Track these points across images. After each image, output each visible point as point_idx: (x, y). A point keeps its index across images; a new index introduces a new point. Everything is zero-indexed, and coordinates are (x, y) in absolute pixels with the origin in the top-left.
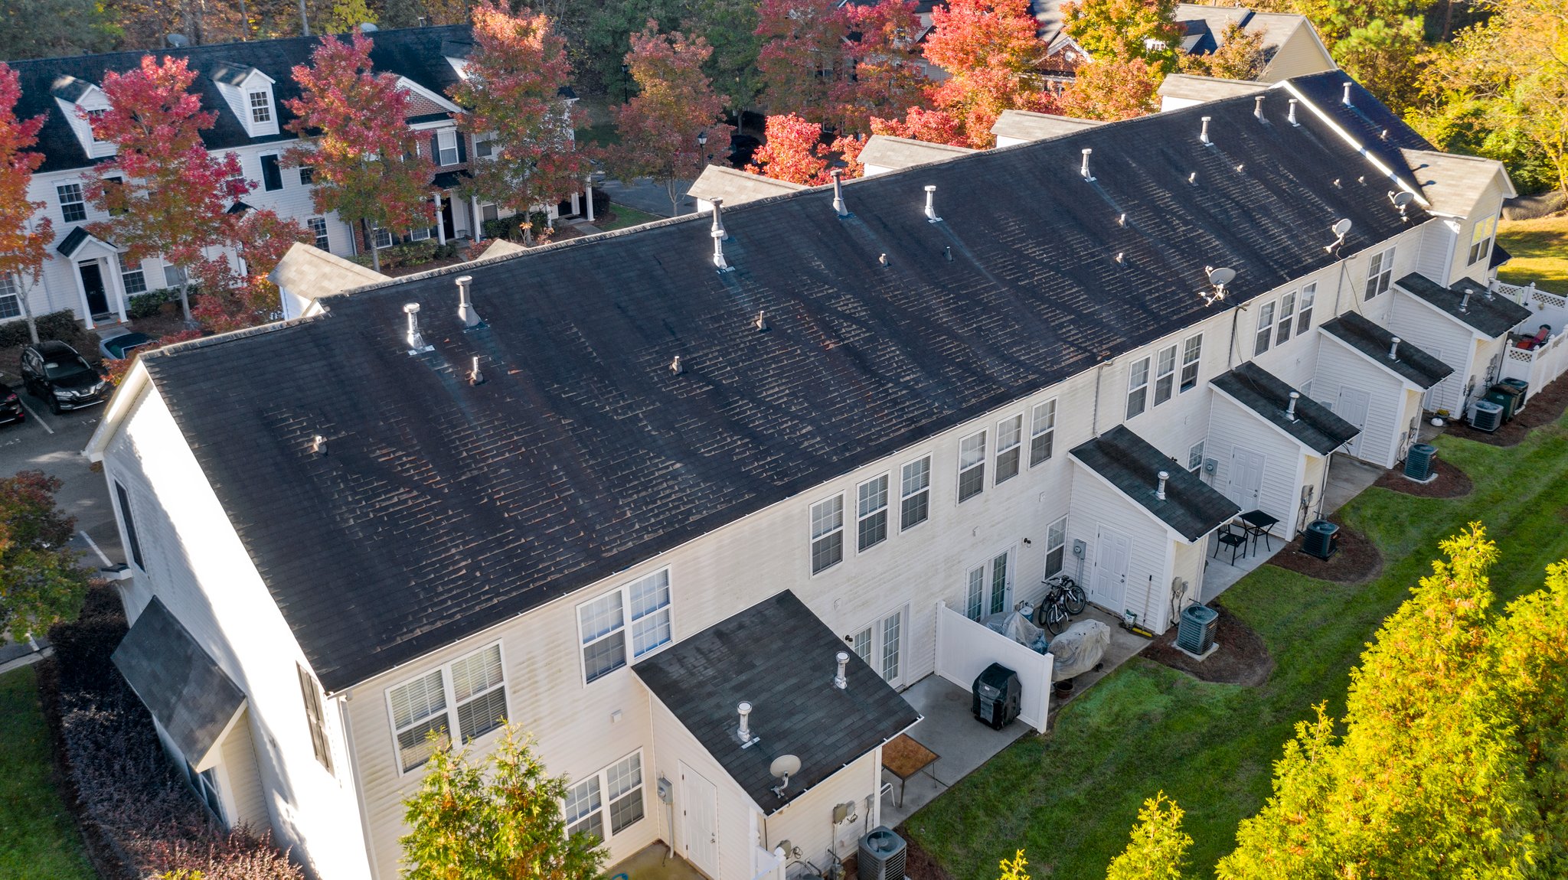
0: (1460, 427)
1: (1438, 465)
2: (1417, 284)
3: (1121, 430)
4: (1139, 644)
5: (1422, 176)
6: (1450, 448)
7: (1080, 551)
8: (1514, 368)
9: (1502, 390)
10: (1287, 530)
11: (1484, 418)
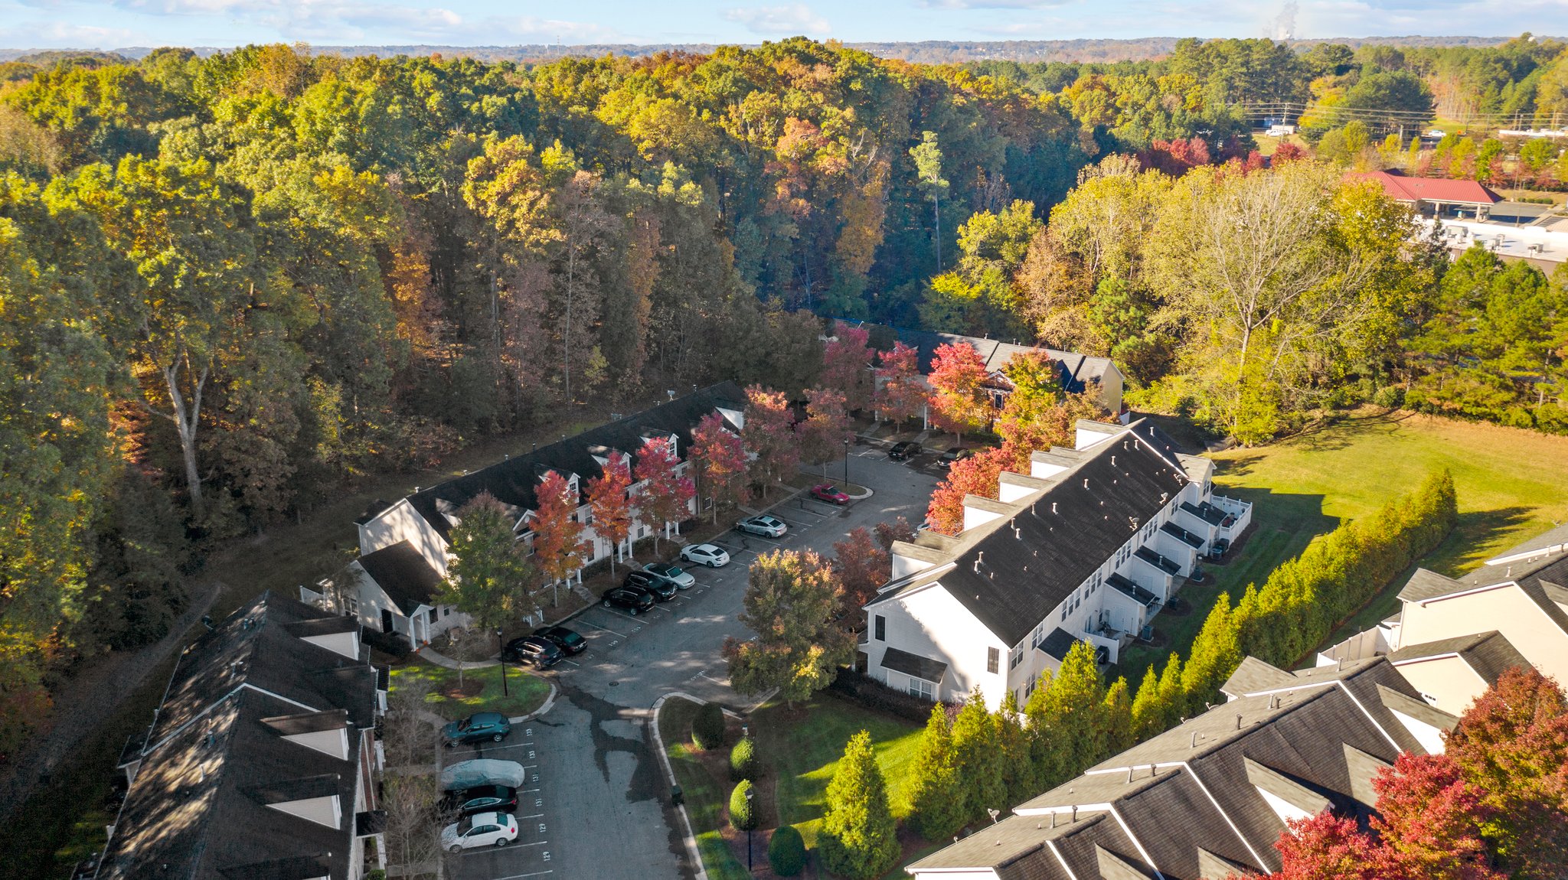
0: (1207, 559)
1: (1204, 575)
2: (1186, 506)
3: (1115, 574)
4: (1131, 640)
5: (1184, 465)
6: (1207, 567)
7: (1107, 613)
8: (1223, 535)
9: (1220, 544)
10: (1162, 602)
11: (1216, 555)
